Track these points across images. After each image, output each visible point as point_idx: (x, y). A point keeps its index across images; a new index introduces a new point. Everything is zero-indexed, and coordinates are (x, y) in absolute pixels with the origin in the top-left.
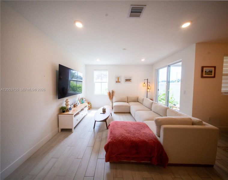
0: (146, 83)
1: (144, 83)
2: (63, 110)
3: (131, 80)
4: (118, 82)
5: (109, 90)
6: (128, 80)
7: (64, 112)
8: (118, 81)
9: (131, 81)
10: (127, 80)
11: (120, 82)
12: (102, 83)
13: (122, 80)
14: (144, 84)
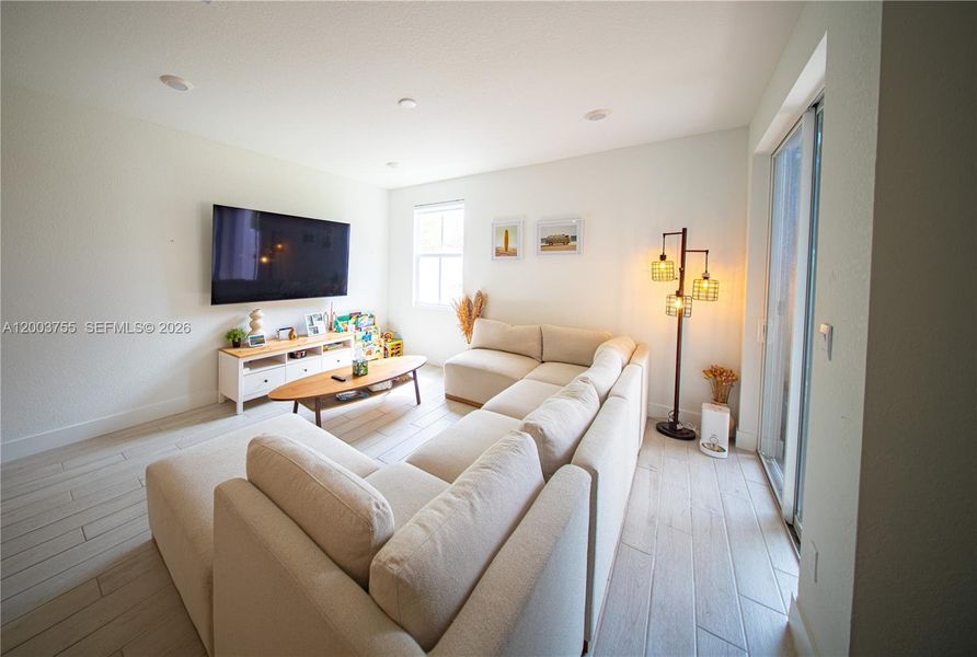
0: (674, 256)
1: (663, 257)
2: (235, 341)
3: (574, 238)
4: (505, 252)
5: (464, 291)
6: (558, 242)
7: (236, 345)
8: (506, 249)
9: (574, 248)
10: (550, 243)
11: (514, 253)
12: (443, 259)
13: (529, 242)
14: (663, 265)
